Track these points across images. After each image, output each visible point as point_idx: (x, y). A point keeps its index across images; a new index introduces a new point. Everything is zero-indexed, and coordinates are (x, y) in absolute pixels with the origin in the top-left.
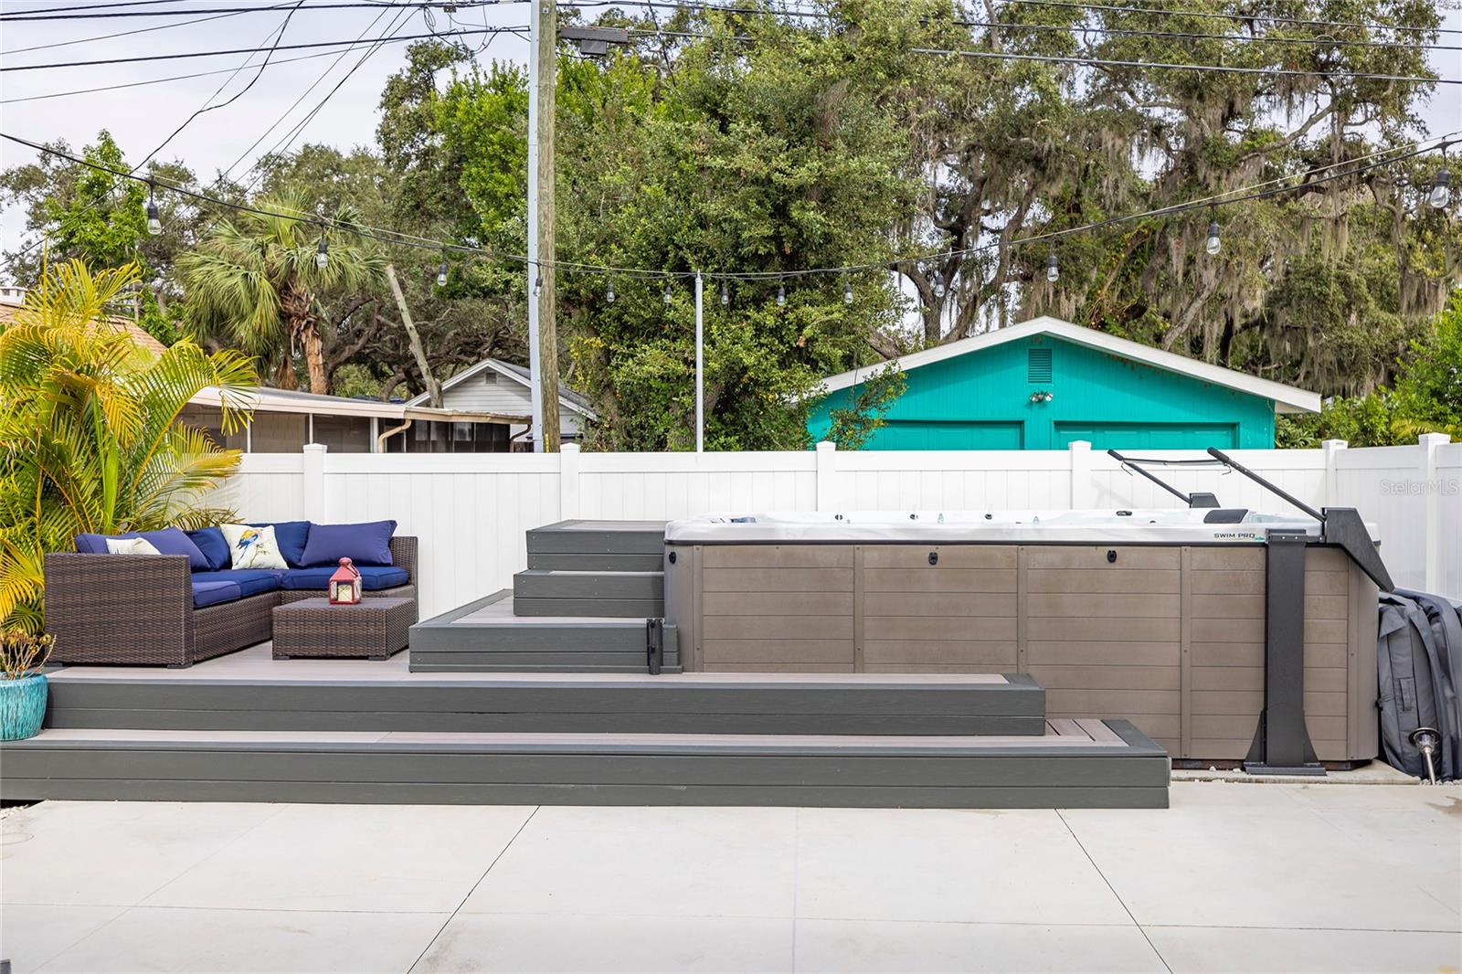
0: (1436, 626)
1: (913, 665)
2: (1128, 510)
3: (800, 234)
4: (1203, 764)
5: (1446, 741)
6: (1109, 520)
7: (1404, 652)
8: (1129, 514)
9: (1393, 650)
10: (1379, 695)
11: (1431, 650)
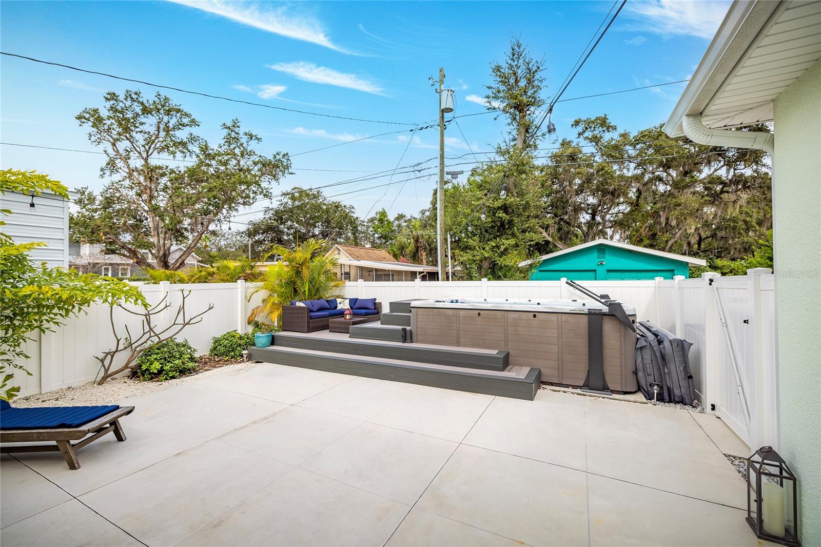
0: (661, 346)
1: (473, 346)
2: (575, 300)
3: (502, 220)
4: (567, 386)
5: (665, 388)
6: (569, 303)
7: (647, 354)
8: (576, 301)
9: (643, 353)
10: (636, 369)
11: (658, 355)
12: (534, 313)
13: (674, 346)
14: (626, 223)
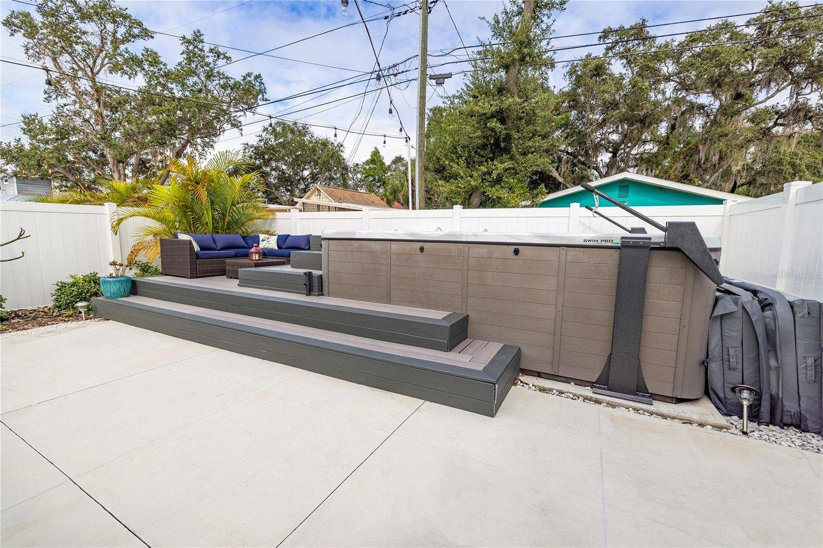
0: (768, 313)
4: (567, 380)
7: (735, 331)
10: (707, 357)
11: (760, 330)
12: (517, 247)
13: (798, 315)
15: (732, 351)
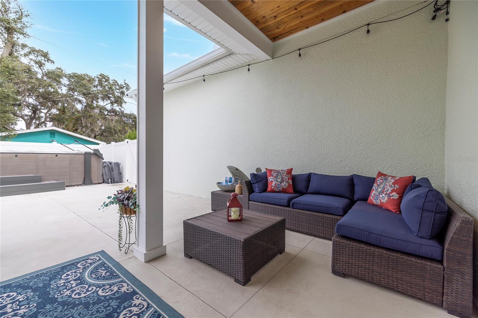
0: (111, 165)
4: (74, 186)
7: (107, 169)
10: (103, 174)
11: (110, 168)
12: (56, 154)
13: (115, 165)
14: (61, 120)
15: (107, 173)
